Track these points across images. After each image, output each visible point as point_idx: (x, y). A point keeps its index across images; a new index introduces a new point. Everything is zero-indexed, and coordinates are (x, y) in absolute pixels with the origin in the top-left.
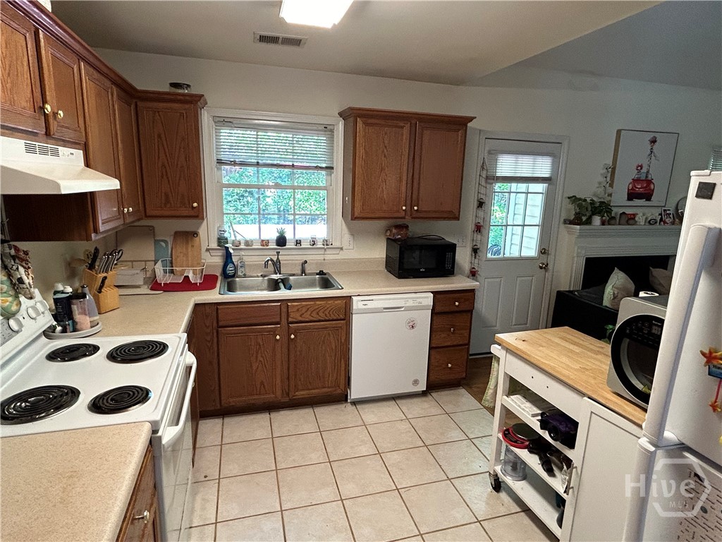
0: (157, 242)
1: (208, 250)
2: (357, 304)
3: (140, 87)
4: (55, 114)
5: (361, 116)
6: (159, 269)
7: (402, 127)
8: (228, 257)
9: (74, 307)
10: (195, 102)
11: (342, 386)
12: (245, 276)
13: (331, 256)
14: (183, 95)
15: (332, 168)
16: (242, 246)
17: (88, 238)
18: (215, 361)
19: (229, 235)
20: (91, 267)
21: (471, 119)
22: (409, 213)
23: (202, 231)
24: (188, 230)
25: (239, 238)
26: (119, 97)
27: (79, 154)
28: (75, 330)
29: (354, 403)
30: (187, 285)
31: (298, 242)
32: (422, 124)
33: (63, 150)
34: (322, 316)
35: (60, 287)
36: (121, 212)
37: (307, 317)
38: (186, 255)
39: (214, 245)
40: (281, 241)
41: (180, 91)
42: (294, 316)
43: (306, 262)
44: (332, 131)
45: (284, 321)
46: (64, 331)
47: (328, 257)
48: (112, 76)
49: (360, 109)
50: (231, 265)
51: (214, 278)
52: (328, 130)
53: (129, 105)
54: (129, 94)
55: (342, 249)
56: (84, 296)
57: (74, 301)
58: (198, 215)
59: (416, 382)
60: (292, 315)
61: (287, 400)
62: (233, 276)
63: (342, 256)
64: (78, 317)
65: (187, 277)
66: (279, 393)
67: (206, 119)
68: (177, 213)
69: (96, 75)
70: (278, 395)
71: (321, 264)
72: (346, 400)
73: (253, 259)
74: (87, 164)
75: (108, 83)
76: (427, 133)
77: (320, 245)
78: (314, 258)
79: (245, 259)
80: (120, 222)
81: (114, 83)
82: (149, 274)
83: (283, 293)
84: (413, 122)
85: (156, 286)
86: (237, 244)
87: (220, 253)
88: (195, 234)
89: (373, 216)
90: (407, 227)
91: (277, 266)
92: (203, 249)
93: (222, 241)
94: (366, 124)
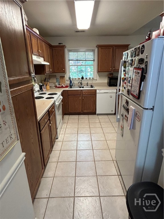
0: (57, 78)
1: (67, 80)
2: (98, 91)
3: (53, 45)
4: (40, 52)
5: (100, 47)
6: (57, 84)
7: (111, 49)
8: (71, 82)
9: (43, 87)
10: (63, 47)
11: (94, 110)
12: (74, 86)
13: (94, 82)
14: (61, 46)
15: (94, 60)
16: (74, 79)
17: (44, 74)
18: (68, 102)
19: (71, 77)
20: (45, 81)
21: (129, 45)
22: (112, 70)
23: (66, 76)
24: (62, 76)
25: (73, 77)
26: (49, 48)
27: (43, 58)
28: (43, 91)
29: (97, 115)
30: (62, 87)
31: (86, 78)
32: (116, 47)
33: (41, 58)
34: (90, 94)
35: (40, 84)
36: (50, 70)
37: (86, 94)
38: (62, 81)
39: (68, 79)
40: (83, 78)
41: (61, 45)
42: (84, 94)
43: (88, 83)
44: (94, 51)
45: (81, 95)
46: (41, 91)
47: (93, 82)
48: (48, 43)
49: (100, 45)
50: (71, 83)
51: (68, 86)
52: (93, 51)
53: (51, 49)
54: (51, 47)
55: (97, 80)
56: (44, 85)
57: (43, 86)
58: (64, 72)
59: (112, 111)
60: (83, 93)
61: (82, 112)
62: (72, 86)
63: (97, 82)
64: (43, 89)
65: (62, 86)
66: (81, 110)
67: (66, 51)
68: (60, 72)
69: (45, 44)
70: (80, 111)
71: (92, 84)
72: (96, 114)
73: (76, 82)
74: (44, 61)
75: (47, 45)
76: (117, 50)
77: (91, 79)
78: (90, 82)
79: (75, 82)
80: (49, 72)
81: (48, 45)
82: (55, 85)
83: (82, 89)
84: (113, 47)
85: (56, 87)
86: (73, 79)
87: (69, 81)
88: (64, 77)
89: (103, 71)
90: (113, 74)
91: (81, 84)
92: (66, 80)
93: (70, 78)
94: (101, 48)
